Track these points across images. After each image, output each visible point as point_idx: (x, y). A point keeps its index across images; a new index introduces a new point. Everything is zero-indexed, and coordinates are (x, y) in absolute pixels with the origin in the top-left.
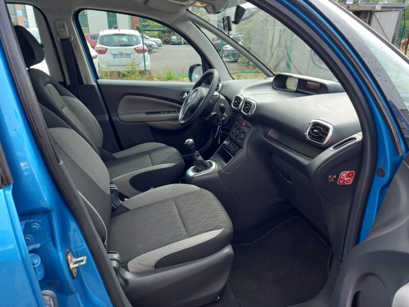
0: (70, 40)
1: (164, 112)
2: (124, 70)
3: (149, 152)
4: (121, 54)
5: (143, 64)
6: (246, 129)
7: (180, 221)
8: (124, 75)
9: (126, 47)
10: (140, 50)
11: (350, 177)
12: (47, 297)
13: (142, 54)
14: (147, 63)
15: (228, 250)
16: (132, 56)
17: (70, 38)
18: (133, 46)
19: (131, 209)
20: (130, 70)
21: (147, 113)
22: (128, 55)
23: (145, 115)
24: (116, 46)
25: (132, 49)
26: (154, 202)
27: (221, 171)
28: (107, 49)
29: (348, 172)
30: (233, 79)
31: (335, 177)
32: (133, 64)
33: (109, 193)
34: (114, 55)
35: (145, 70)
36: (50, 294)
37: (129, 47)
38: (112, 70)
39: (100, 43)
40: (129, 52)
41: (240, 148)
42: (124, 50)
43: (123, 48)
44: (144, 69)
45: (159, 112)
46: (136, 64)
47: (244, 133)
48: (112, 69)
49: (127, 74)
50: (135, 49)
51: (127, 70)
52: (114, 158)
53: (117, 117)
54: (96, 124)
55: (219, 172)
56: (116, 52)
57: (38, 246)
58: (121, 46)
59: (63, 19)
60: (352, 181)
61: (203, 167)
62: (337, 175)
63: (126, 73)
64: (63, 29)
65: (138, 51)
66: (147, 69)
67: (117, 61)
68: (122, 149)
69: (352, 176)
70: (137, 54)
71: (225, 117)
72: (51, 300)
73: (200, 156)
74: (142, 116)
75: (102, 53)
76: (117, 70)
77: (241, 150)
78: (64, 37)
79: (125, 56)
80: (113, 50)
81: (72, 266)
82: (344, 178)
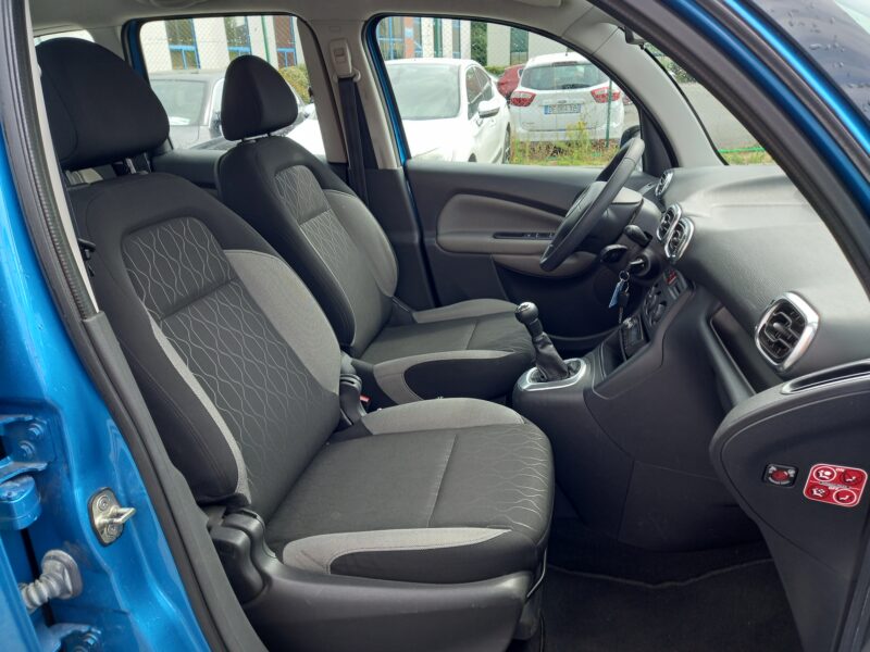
0: (355, 80)
1: (533, 235)
2: (561, 139)
3: (477, 320)
4: (562, 106)
5: (605, 126)
6: (673, 294)
7: (437, 485)
8: (558, 151)
9: (573, 91)
10: (603, 96)
11: (849, 484)
12: (59, 563)
13: (605, 105)
14: (613, 125)
15: (511, 584)
16: (583, 108)
17: (355, 75)
18: (588, 86)
19: (374, 433)
20: (574, 138)
21: (497, 235)
22: (576, 107)
23: (489, 240)
24: (553, 89)
25: (585, 93)
26: (414, 429)
27: (590, 390)
28: (534, 96)
29: (841, 469)
30: (726, 163)
31: (792, 473)
32: (583, 127)
33: (336, 391)
34: (546, 107)
35: (607, 139)
36: (66, 560)
37: (579, 90)
38: (537, 139)
39: (524, 85)
40: (578, 101)
41: (648, 339)
42: (568, 95)
43: (566, 91)
44: (604, 136)
45: (521, 235)
46: (588, 126)
47: (664, 303)
48: (537, 137)
49: (566, 147)
50: (593, 93)
51: (567, 139)
52: (414, 321)
53: (434, 239)
54: (385, 249)
55: (587, 392)
56: (550, 102)
57: (41, 466)
58: (564, 88)
59: (343, 39)
60: (857, 500)
61: (555, 373)
62: (797, 471)
63: (563, 146)
64: (342, 58)
65: (598, 97)
66: (610, 137)
67: (551, 120)
68: (438, 304)
69: (857, 483)
70: (594, 104)
71: (643, 257)
72: (66, 571)
73: (552, 346)
74: (484, 240)
75: (522, 105)
76: (546, 139)
77: (647, 345)
78: (343, 74)
79: (569, 108)
80: (544, 96)
81: (99, 520)
82: (824, 483)
